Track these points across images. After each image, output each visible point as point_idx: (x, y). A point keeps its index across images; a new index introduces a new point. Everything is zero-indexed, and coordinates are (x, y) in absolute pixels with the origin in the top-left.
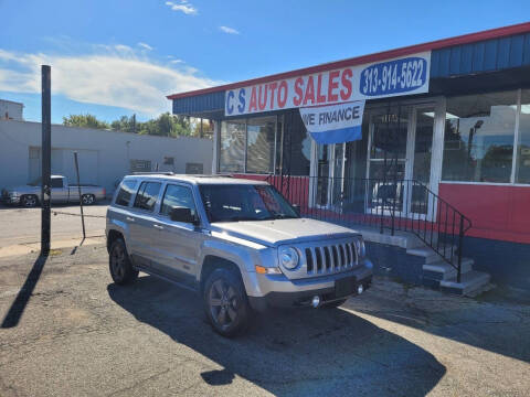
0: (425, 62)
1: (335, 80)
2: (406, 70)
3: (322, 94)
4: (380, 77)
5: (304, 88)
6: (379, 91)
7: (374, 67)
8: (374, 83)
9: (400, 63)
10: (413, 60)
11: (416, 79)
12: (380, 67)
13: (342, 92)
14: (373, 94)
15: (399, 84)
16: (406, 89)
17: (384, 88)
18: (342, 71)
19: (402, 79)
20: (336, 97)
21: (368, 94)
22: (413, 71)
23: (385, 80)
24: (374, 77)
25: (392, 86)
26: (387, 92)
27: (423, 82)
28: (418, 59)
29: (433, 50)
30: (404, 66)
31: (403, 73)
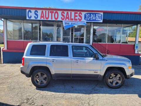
0: (102, 15)
1: (76, 15)
2: (97, 16)
3: (72, 18)
4: (90, 16)
5: (65, 15)
6: (90, 20)
7: (88, 13)
8: (88, 18)
9: (96, 14)
10: (99, 14)
11: (100, 19)
12: (90, 14)
13: (79, 18)
14: (88, 20)
15: (95, 19)
16: (97, 21)
17: (91, 19)
18: (78, 12)
19: (96, 18)
20: (77, 20)
21: (87, 20)
22: (99, 17)
23: (91, 17)
24: (88, 16)
25: (93, 19)
26: (92, 21)
27: (101, 20)
28: (100, 14)
29: (104, 13)
30: (97, 15)
31: (96, 17)
